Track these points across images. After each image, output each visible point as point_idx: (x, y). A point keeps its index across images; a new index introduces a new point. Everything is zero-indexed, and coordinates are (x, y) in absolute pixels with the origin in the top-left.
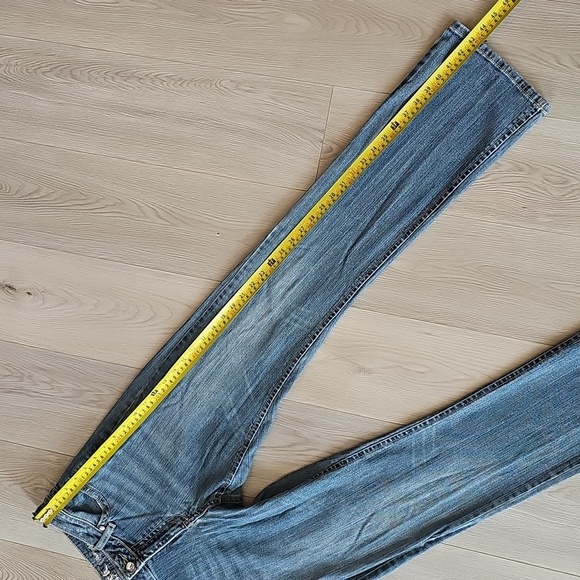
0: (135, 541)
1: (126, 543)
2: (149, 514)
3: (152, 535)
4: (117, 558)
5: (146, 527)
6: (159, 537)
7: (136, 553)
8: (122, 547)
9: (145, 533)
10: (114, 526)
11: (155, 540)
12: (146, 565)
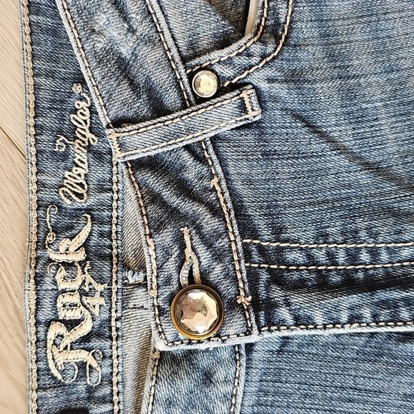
0: (278, 231)
1: (239, 209)
2: (392, 178)
3: (353, 257)
4: (166, 237)
5: (353, 213)
6: (370, 285)
7: (253, 276)
8: (216, 211)
9: (334, 230)
10: (254, 114)
11: (350, 285)
12: (249, 347)
